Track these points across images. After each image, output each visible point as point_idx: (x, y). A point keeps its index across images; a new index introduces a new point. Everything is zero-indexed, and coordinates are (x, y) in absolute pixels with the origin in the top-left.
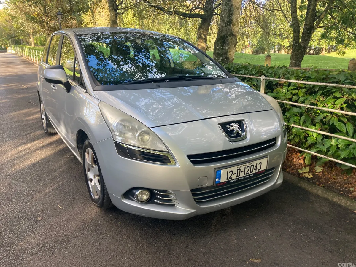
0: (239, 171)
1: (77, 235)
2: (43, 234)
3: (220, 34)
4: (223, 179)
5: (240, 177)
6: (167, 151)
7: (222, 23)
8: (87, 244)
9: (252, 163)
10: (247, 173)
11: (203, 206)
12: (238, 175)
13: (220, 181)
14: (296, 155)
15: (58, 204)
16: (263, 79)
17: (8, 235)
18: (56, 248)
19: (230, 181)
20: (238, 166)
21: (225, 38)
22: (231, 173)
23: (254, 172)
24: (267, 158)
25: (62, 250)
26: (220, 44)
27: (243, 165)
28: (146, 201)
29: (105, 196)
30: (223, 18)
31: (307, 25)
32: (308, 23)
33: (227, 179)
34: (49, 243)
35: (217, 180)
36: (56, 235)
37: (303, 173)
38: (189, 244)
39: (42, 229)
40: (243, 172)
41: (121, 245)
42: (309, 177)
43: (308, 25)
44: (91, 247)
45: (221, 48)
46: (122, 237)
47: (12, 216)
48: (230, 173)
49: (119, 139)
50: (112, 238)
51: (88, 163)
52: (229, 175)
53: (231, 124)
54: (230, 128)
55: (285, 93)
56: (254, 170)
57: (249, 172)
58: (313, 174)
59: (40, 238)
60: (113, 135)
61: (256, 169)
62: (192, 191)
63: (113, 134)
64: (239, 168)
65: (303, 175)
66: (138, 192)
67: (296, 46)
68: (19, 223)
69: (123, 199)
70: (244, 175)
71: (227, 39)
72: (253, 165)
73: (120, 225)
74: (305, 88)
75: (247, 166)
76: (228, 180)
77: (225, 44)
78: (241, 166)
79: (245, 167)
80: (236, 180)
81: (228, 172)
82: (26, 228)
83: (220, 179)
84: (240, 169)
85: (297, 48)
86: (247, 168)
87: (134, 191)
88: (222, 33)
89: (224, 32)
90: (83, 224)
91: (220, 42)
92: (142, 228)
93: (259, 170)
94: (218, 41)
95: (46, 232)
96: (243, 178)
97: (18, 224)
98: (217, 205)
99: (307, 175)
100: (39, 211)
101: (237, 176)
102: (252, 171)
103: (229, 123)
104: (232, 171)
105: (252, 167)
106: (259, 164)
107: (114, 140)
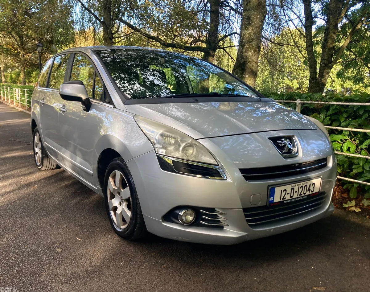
0: (293, 190)
1: (107, 265)
2: (68, 264)
3: (239, 61)
4: (277, 199)
5: (293, 198)
6: (217, 164)
7: (242, 49)
8: (122, 274)
9: (305, 182)
10: (301, 194)
11: (255, 229)
12: (292, 195)
13: (273, 201)
14: (338, 189)
15: (76, 237)
16: (299, 103)
17: (27, 265)
18: (88, 278)
19: (283, 201)
20: (292, 185)
21: (245, 65)
22: (285, 192)
23: (308, 193)
24: (320, 178)
25: (95, 279)
26: (239, 72)
27: (297, 184)
28: (191, 223)
29: (138, 222)
30: (242, 43)
31: (324, 60)
32: (326, 58)
33: (280, 200)
34: (78, 273)
35: (271, 199)
36: (83, 266)
37: (349, 207)
38: (239, 273)
39: (65, 260)
40: (296, 192)
41: (161, 274)
42: (357, 211)
43: (326, 60)
44: (128, 277)
45: (241, 76)
46: (161, 267)
47: (26, 248)
48: (283, 192)
49: (162, 152)
50: (149, 268)
51: (113, 187)
52: (283, 194)
53: (282, 140)
54: (281, 143)
55: (323, 119)
56: (308, 191)
57: (302, 193)
58: (360, 208)
59: (65, 268)
60: (155, 148)
61: (309, 190)
62: (245, 210)
63: (155, 146)
64: (293, 187)
65: (350, 210)
66: (182, 213)
67: (313, 83)
68: (37, 254)
69: (163, 222)
70: (298, 196)
71: (247, 66)
72: (306, 186)
73: (155, 256)
74: (346, 112)
75: (301, 186)
76: (282, 200)
77: (245, 72)
78: (295, 184)
79: (299, 187)
80: (290, 201)
81: (282, 191)
82: (47, 258)
83: (273, 199)
84: (293, 189)
85: (314, 85)
86: (300, 188)
87: (177, 212)
88: (241, 59)
89: (244, 58)
90: (111, 255)
91: (239, 70)
92: (181, 259)
93: (312, 192)
94: (237, 68)
95: (71, 263)
96: (296, 199)
97: (35, 255)
98: (269, 229)
99: (354, 209)
100: (56, 243)
101: (291, 197)
102: (305, 192)
103: (280, 138)
104: (285, 190)
105: (306, 187)
106: (312, 185)
107: (156, 153)
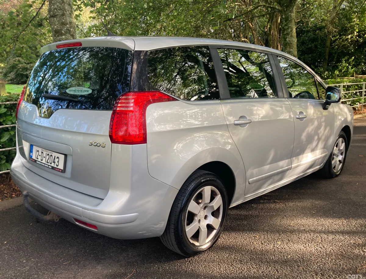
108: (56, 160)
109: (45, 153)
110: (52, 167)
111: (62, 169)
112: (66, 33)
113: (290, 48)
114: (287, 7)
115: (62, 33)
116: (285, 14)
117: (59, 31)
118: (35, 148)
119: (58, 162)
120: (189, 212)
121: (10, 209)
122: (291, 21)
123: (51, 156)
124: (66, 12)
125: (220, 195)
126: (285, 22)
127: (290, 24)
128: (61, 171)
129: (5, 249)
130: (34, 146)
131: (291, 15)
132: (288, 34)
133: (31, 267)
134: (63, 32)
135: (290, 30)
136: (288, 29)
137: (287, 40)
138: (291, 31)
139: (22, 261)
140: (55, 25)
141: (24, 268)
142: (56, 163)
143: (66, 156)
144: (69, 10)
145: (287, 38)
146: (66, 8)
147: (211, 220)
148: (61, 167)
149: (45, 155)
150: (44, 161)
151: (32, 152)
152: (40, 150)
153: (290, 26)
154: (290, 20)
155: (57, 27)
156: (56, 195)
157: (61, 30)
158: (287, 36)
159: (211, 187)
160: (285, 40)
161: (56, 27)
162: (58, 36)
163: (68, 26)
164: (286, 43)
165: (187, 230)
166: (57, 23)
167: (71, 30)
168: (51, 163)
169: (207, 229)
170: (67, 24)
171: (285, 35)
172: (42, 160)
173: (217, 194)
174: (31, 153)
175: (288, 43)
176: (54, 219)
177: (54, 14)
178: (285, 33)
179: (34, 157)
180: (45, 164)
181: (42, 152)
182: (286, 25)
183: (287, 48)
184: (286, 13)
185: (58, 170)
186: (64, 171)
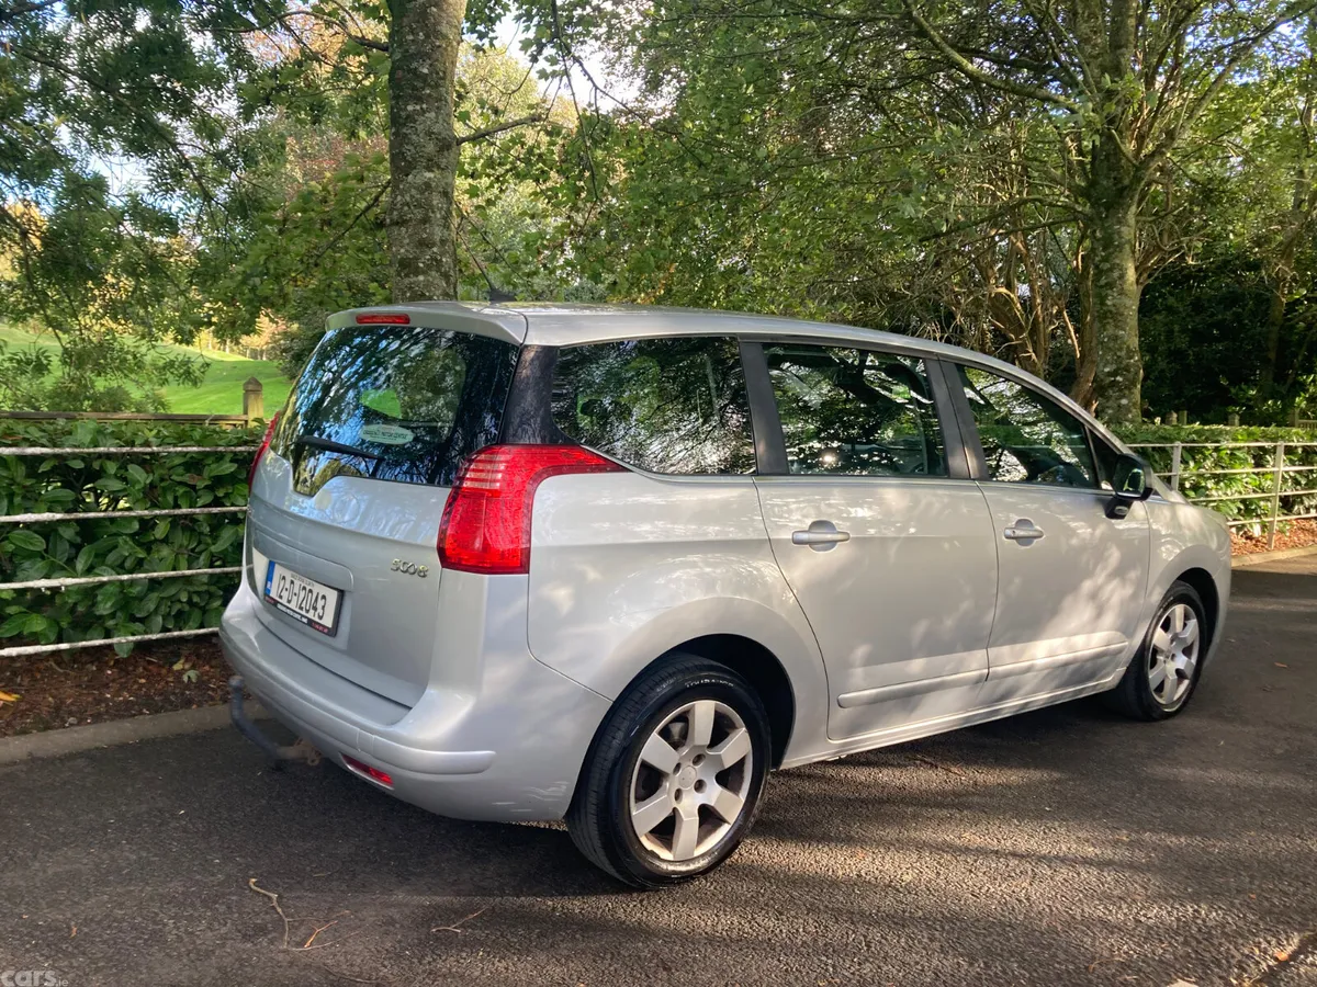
108: (320, 603)
109: (297, 583)
110: (309, 620)
111: (330, 626)
112: (429, 267)
113: (1116, 327)
114: (1108, 207)
115: (419, 267)
116: (1103, 228)
117: (410, 263)
118: (278, 571)
119: (323, 607)
120: (644, 765)
121: (215, 730)
122: (1120, 247)
123: (311, 591)
124: (433, 212)
125: (744, 729)
126: (1104, 250)
127: (1117, 257)
128: (326, 631)
129: (175, 828)
130: (276, 566)
131: (1119, 233)
132: (1110, 285)
133: (229, 876)
134: (421, 265)
135: (1116, 274)
136: (1111, 270)
137: (1109, 303)
138: (1122, 277)
139: (212, 860)
140: (402, 247)
141: (212, 878)
142: (320, 611)
143: (342, 593)
144: (442, 208)
145: (1107, 295)
146: (435, 202)
147: (714, 794)
148: (328, 621)
149: (296, 590)
150: (293, 605)
151: (271, 581)
152: (288, 575)
153: (1118, 262)
154: (1118, 246)
155: (407, 251)
156: (306, 692)
157: (417, 259)
158: (1109, 292)
159: (716, 706)
160: (1103, 303)
161: (402, 251)
162: (407, 276)
163: (435, 249)
164: (1105, 313)
165: (634, 813)
166: (407, 241)
167: (444, 260)
168: (307, 611)
169: (698, 818)
170: (434, 245)
171: (1102, 287)
172: (289, 602)
173: (737, 725)
174: (268, 586)
175: (1111, 312)
176: (306, 759)
177: (401, 217)
178: (1103, 281)
179: (273, 594)
180: (294, 611)
181: (292, 582)
182: (1105, 260)
183: (1108, 327)
184: (1106, 225)
185: (321, 628)
186: (333, 632)
